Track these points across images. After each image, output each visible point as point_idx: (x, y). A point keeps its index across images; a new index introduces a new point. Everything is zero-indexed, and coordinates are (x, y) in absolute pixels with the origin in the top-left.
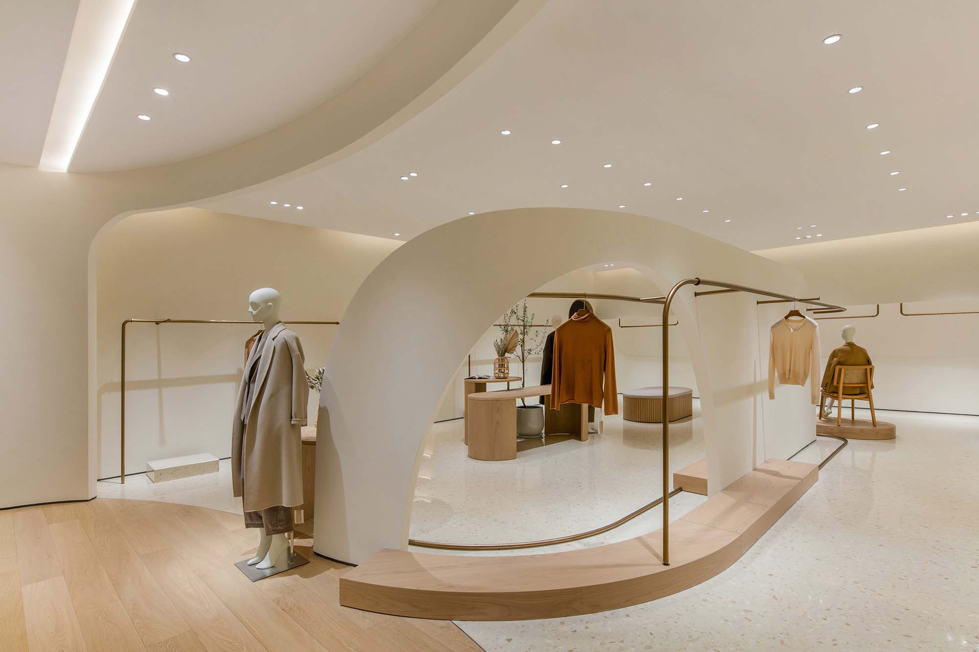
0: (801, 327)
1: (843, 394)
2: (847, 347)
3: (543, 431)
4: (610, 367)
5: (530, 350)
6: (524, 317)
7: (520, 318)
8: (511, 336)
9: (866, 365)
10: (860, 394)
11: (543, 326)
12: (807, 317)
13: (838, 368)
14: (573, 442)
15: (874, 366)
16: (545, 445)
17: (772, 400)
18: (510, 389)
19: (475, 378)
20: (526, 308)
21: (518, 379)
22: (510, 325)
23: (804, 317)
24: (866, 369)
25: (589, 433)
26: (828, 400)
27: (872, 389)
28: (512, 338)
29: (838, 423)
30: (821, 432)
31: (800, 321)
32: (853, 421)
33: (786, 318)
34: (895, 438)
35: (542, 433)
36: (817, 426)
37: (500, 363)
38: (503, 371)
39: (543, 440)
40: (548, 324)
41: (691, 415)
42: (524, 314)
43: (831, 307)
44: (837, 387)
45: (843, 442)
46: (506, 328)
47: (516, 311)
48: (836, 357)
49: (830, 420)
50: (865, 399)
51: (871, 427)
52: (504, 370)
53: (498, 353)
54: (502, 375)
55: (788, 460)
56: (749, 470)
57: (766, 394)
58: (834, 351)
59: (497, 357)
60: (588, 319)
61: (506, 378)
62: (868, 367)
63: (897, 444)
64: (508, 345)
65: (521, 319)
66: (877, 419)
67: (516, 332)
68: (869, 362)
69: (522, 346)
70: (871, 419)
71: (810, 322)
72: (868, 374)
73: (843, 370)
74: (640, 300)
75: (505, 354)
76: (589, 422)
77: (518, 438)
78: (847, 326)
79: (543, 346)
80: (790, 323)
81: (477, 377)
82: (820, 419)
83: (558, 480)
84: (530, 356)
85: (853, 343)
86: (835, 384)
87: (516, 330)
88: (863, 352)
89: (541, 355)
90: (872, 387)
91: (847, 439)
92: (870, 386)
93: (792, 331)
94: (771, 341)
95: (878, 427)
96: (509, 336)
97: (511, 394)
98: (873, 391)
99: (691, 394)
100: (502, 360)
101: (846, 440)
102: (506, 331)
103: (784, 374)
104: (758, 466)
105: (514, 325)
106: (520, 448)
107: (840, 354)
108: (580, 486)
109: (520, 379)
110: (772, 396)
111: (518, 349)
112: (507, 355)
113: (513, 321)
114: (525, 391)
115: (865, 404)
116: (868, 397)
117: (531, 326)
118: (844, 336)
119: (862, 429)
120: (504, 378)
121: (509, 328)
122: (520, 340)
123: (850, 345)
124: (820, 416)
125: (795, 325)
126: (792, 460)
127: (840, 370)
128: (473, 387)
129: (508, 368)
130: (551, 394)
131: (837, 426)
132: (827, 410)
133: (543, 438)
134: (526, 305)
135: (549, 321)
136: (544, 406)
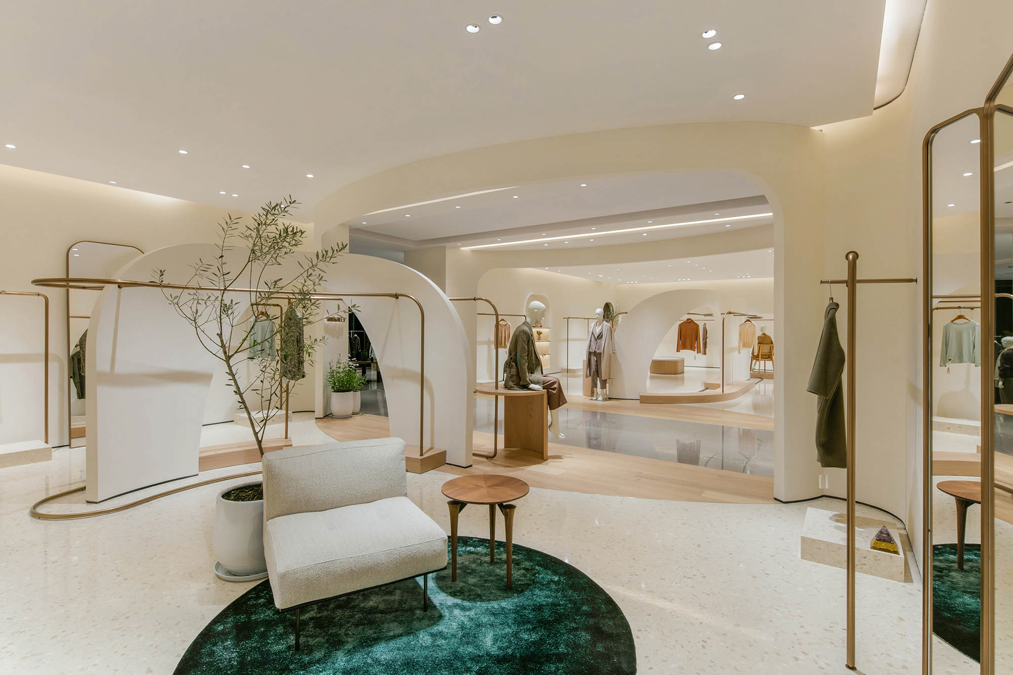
1: (760, 358)
2: (763, 336)
10: (768, 358)
23: (751, 322)
32: (764, 370)
44: (758, 355)
48: (759, 340)
50: (770, 360)
57: (737, 352)
58: (759, 337)
62: (772, 345)
68: (772, 343)
72: (771, 349)
73: (761, 346)
78: (763, 325)
80: (746, 324)
85: (766, 333)
88: (769, 338)
92: (772, 354)
93: (747, 327)
94: (739, 331)
98: (773, 357)
101: (763, 379)
103: (744, 344)
107: (761, 338)
110: (739, 353)
123: (764, 334)
124: (751, 370)
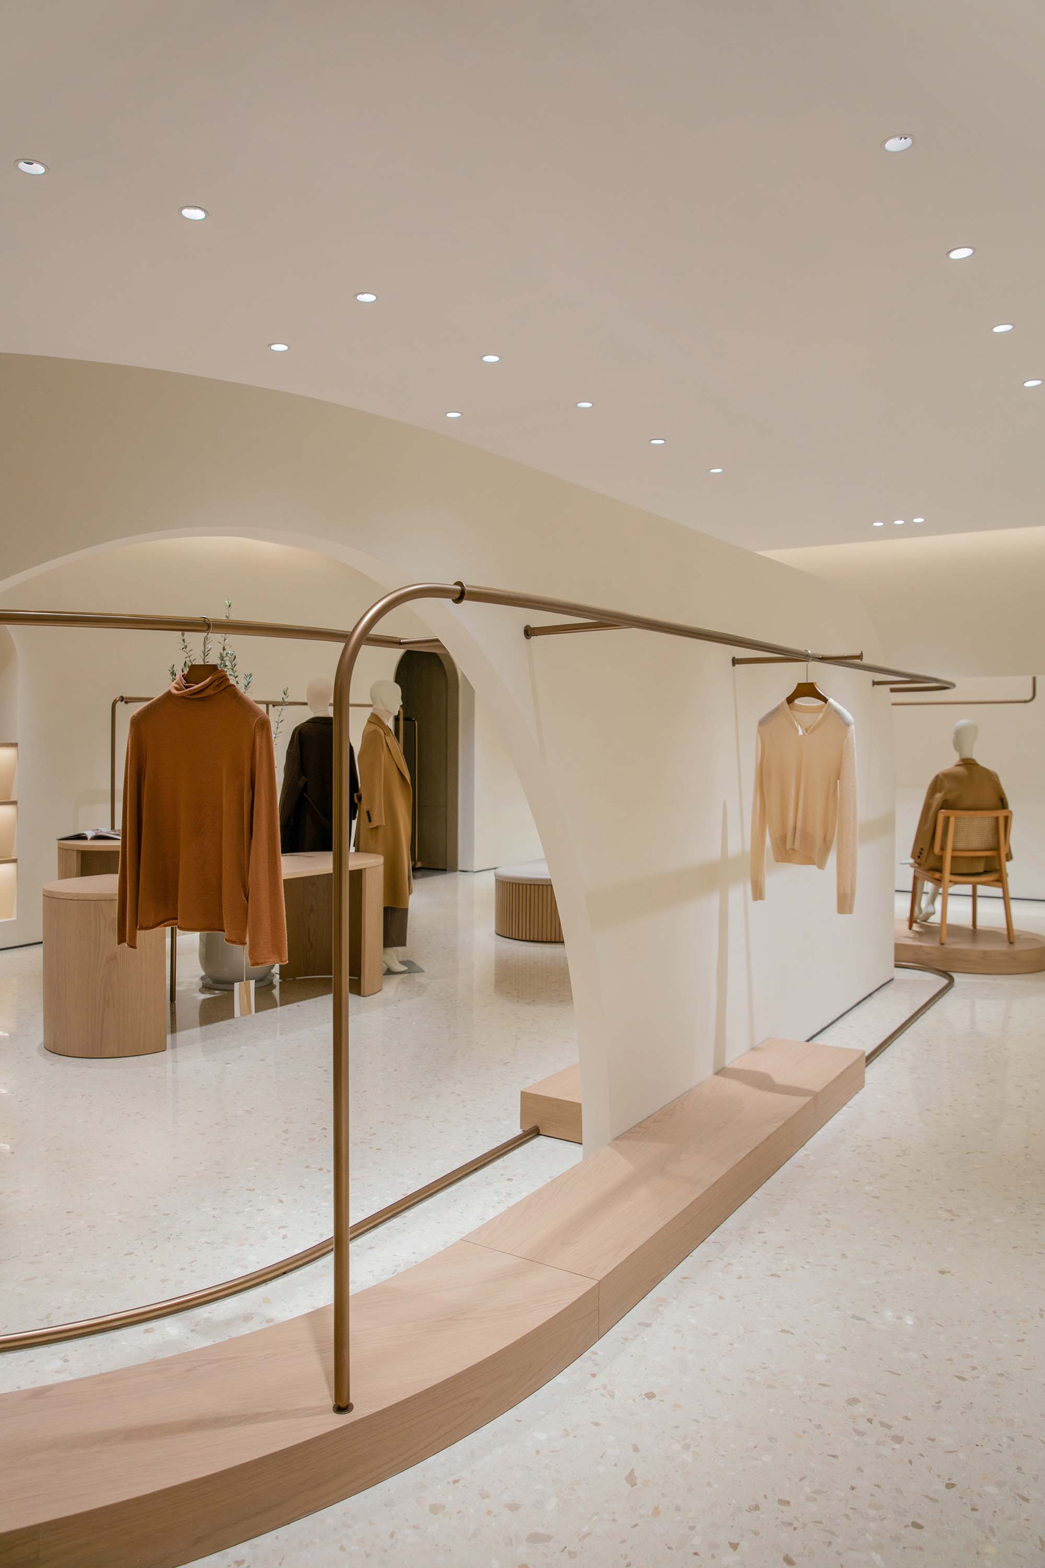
0: (818, 725)
1: (952, 874)
2: (961, 770)
3: (276, 969)
9: (999, 809)
10: (986, 872)
12: (831, 700)
13: (943, 814)
15: (1011, 812)
16: (281, 1005)
17: (759, 901)
19: (85, 838)
23: (825, 700)
24: (997, 818)
26: (926, 887)
27: (1008, 860)
29: (941, 939)
30: (907, 960)
31: (818, 710)
32: (974, 932)
33: (790, 700)
35: (273, 976)
36: (904, 946)
39: (276, 992)
43: (916, 679)
44: (941, 858)
45: (945, 982)
48: (940, 792)
49: (929, 931)
50: (993, 883)
51: (1003, 947)
55: (808, 1041)
56: (704, 1071)
58: (937, 777)
62: (1001, 814)
66: (1017, 925)
68: (1003, 803)
70: (1004, 926)
71: (837, 712)
72: (1001, 828)
73: (952, 820)
78: (963, 722)
80: (798, 714)
81: (90, 834)
82: (910, 928)
85: (974, 760)
86: (937, 850)
88: (991, 778)
90: (1009, 857)
91: (952, 974)
92: (1003, 857)
93: (801, 733)
94: (757, 758)
95: (1018, 947)
98: (1009, 867)
101: (952, 978)
103: (784, 838)
104: (732, 1060)
107: (947, 785)
110: (758, 894)
115: (998, 891)
116: (1001, 881)
118: (958, 744)
119: (985, 952)
123: (968, 763)
124: (912, 921)
125: (809, 719)
126: (817, 1040)
127: (947, 820)
128: (74, 862)
131: (939, 944)
132: (926, 907)
133: (274, 987)
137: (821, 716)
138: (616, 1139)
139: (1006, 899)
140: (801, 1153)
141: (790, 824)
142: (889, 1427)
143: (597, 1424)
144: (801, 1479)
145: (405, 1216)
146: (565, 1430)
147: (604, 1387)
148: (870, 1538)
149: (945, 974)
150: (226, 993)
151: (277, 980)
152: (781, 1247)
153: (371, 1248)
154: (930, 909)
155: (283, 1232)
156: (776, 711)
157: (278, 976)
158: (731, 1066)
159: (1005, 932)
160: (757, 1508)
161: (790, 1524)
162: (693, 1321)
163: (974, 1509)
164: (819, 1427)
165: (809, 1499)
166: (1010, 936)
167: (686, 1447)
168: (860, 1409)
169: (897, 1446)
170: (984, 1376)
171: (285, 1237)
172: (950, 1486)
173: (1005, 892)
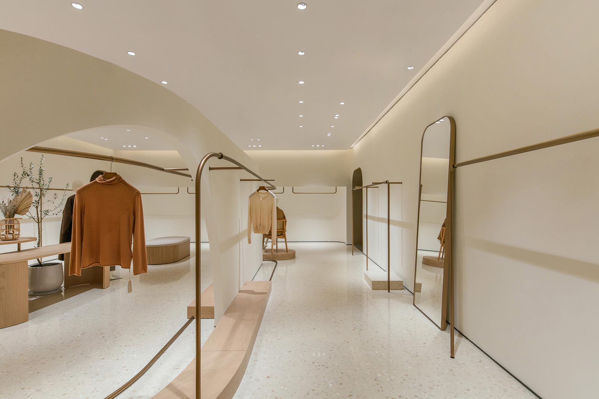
0: (266, 197)
3: (63, 285)
4: (140, 229)
5: (47, 211)
6: (40, 180)
7: (34, 180)
8: (23, 197)
9: (283, 219)
10: (281, 235)
11: (63, 190)
14: (95, 291)
15: (287, 220)
16: (65, 299)
18: (21, 250)
20: (42, 171)
21: (33, 239)
22: (21, 188)
23: (268, 191)
24: (284, 221)
25: (111, 280)
26: (266, 239)
28: (24, 199)
29: (271, 252)
30: (265, 258)
31: (266, 193)
32: (277, 250)
33: (258, 191)
34: (295, 257)
35: (62, 287)
36: (263, 255)
37: (7, 225)
38: (11, 232)
39: (63, 293)
40: (69, 188)
41: (190, 255)
42: (40, 177)
45: (276, 263)
46: (16, 190)
47: (29, 173)
49: (268, 251)
51: (286, 253)
52: (13, 231)
53: (5, 214)
54: (10, 236)
55: (252, 281)
56: (237, 292)
59: (4, 218)
60: (115, 182)
61: (16, 240)
62: (284, 220)
63: (296, 261)
64: (19, 206)
65: (36, 181)
66: (288, 248)
67: (29, 193)
68: (284, 218)
69: (37, 207)
70: (286, 248)
71: (271, 194)
72: (284, 224)
74: (164, 170)
75: (14, 215)
76: (110, 271)
77: (31, 296)
79: (63, 207)
82: (263, 251)
83: (79, 335)
84: (47, 217)
87: (29, 192)
88: (282, 212)
89: (61, 215)
92: (285, 231)
94: (249, 205)
95: (289, 253)
96: (20, 198)
97: (22, 255)
99: (190, 241)
100: (10, 221)
101: (276, 261)
102: (17, 193)
103: (257, 227)
104: (241, 288)
105: (27, 188)
106: (33, 307)
108: (104, 337)
109: (35, 239)
110: (250, 242)
111: (32, 210)
112: (17, 216)
113: (26, 182)
114: (41, 250)
115: (283, 240)
116: (284, 237)
117: (48, 189)
119: (282, 255)
120: (14, 239)
121: (21, 190)
122: (35, 202)
124: (263, 249)
125: (263, 196)
126: (254, 280)
129: (18, 230)
130: (70, 252)
131: (271, 254)
132: (265, 245)
133: (62, 291)
134: (42, 168)
135: (69, 185)
136: (63, 262)
137: (267, 195)
138: (224, 314)
139: (286, 242)
140: (267, 309)
141: (259, 223)
142: (324, 366)
143: (260, 389)
144: (314, 384)
145: (167, 352)
146: (253, 393)
147: (256, 379)
148: (334, 390)
149: (275, 261)
150: (42, 296)
151: (63, 289)
152: (276, 332)
153: (161, 364)
154: (266, 245)
155: (125, 368)
156: (254, 193)
157: (64, 287)
158: (241, 290)
159: (286, 250)
160: (308, 394)
161: (317, 394)
162: (267, 356)
163: (349, 376)
164: (310, 371)
165: (318, 387)
166: (287, 250)
167: (285, 386)
168: (316, 364)
169: (328, 369)
170: (335, 349)
171: (127, 370)
172: (342, 373)
173: (286, 240)
